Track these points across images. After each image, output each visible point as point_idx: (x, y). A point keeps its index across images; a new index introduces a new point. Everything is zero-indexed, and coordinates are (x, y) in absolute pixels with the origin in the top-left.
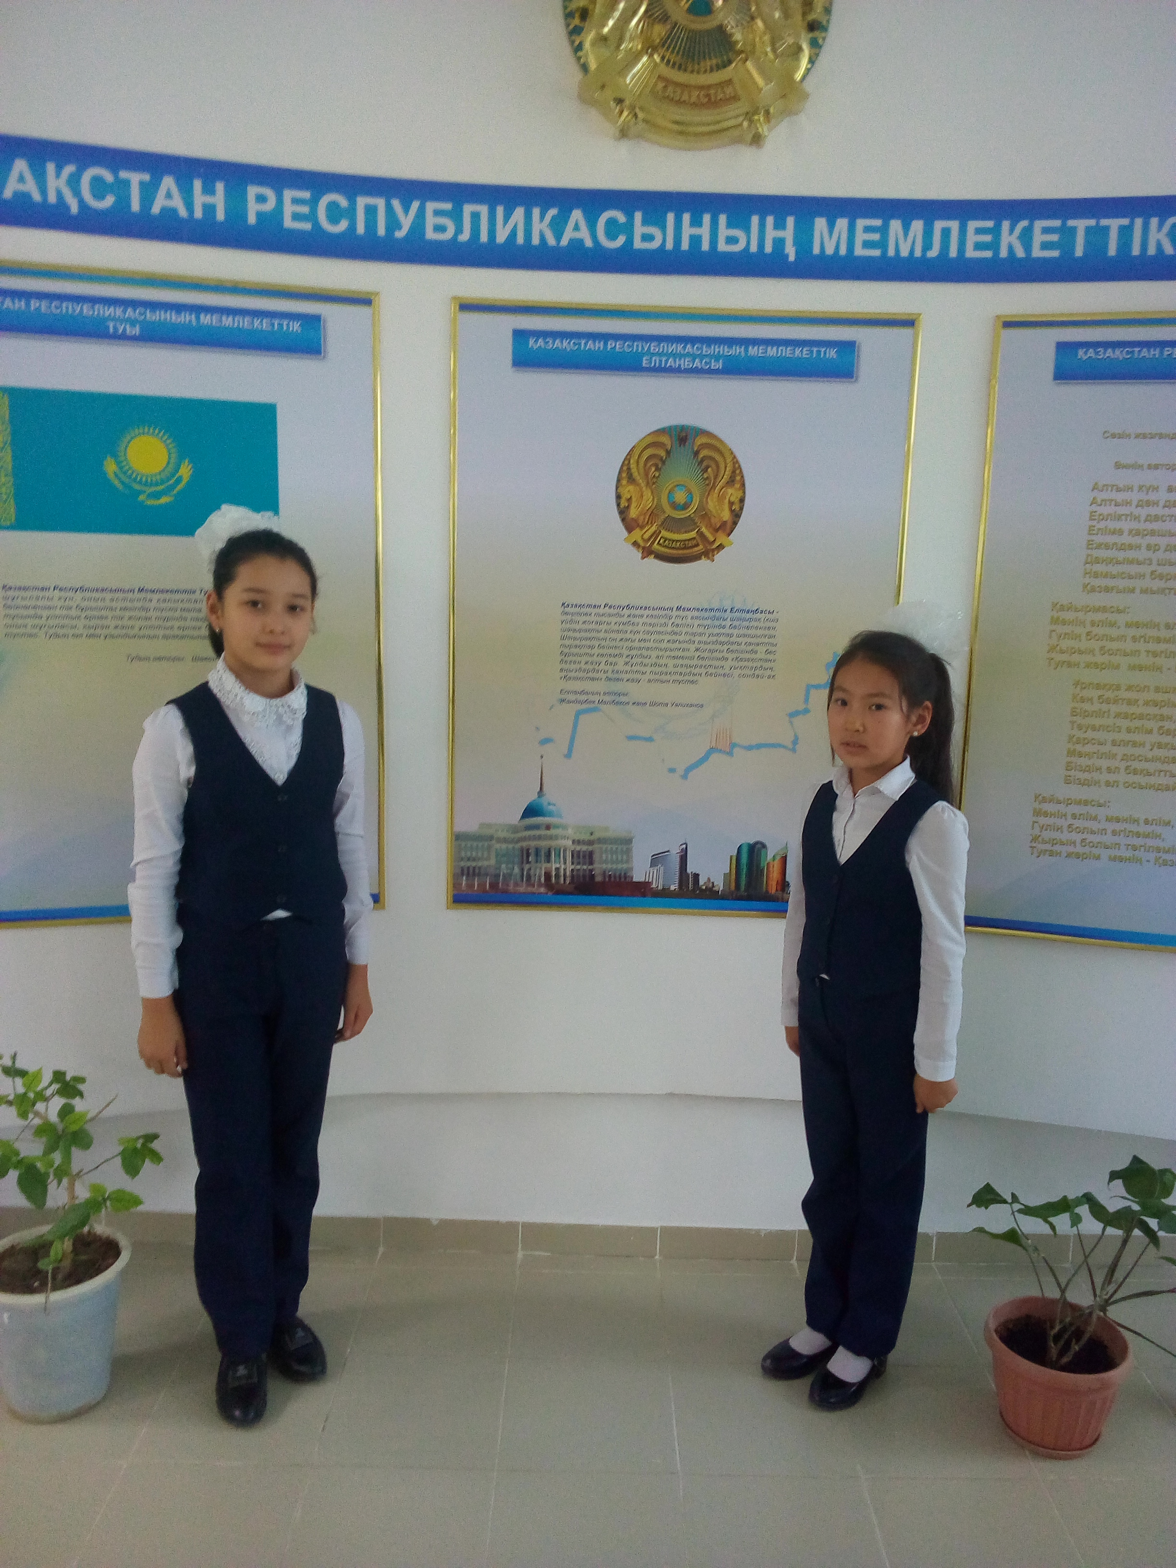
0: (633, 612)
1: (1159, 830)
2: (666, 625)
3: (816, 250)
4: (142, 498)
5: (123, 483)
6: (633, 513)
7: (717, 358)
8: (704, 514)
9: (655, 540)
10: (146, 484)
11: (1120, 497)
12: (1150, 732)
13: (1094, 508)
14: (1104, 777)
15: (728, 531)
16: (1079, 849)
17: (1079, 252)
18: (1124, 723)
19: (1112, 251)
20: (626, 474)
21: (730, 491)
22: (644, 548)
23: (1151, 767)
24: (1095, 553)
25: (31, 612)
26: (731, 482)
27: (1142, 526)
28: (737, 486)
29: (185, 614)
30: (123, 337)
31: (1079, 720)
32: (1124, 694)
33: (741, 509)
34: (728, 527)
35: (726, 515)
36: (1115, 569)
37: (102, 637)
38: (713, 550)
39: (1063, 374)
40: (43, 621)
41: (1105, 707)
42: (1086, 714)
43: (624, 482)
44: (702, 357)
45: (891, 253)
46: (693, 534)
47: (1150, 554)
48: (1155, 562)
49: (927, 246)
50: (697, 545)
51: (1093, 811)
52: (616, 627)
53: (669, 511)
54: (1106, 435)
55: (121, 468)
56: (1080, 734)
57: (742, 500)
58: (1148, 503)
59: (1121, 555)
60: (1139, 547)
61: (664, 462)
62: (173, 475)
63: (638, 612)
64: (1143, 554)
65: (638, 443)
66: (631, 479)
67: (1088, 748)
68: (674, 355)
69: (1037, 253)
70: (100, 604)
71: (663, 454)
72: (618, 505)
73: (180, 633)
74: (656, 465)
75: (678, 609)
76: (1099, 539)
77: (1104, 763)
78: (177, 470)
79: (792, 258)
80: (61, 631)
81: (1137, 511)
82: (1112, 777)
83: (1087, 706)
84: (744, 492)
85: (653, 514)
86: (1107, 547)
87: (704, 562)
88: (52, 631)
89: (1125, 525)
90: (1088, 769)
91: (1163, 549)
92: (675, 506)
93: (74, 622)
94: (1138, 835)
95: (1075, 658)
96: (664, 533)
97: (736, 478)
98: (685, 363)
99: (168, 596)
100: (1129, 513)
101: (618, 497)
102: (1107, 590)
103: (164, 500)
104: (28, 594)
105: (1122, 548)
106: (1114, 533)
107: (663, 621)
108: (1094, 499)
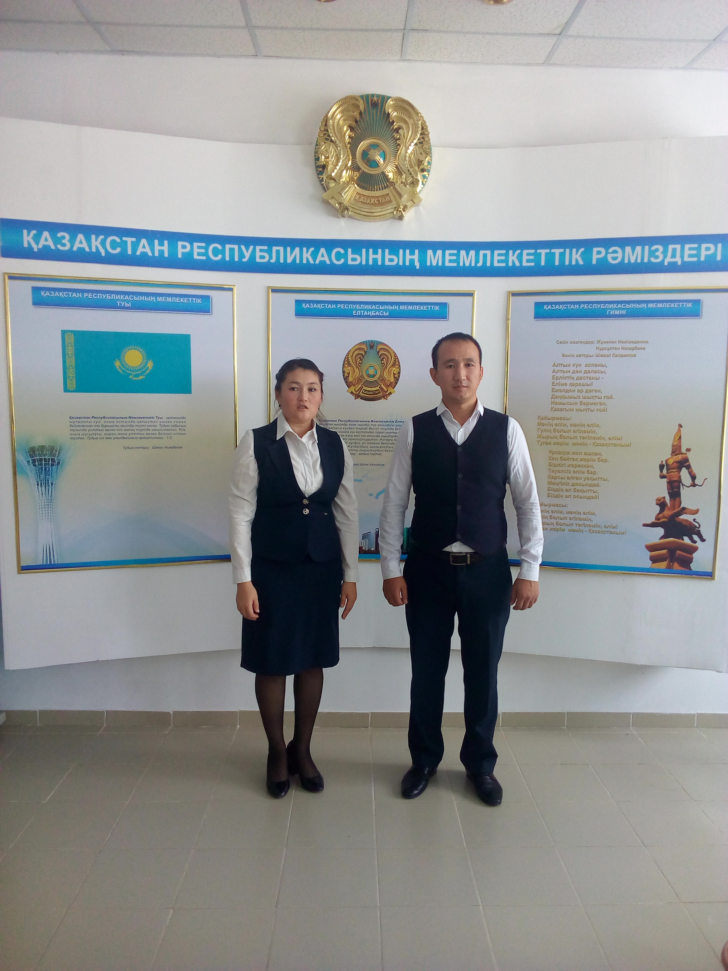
0: (351, 423)
1: (590, 517)
2: (366, 429)
3: (428, 264)
4: (131, 377)
5: (123, 371)
6: (350, 379)
7: (386, 311)
8: (382, 379)
9: (360, 391)
10: (133, 371)
11: (565, 369)
12: (584, 473)
13: (554, 374)
14: (565, 493)
15: (393, 387)
16: (555, 527)
17: (543, 263)
18: (572, 469)
19: (557, 263)
20: (346, 362)
21: (394, 369)
22: (355, 394)
23: (585, 488)
24: (556, 394)
25: (82, 428)
26: (394, 365)
27: (575, 382)
28: (397, 366)
29: (149, 428)
30: (125, 308)
31: (552, 468)
32: (571, 456)
33: (399, 377)
34: (394, 385)
35: (392, 379)
36: (565, 401)
37: (113, 438)
38: (387, 395)
39: (538, 316)
40: (87, 432)
41: (563, 462)
42: (555, 466)
43: (346, 366)
44: (379, 310)
45: (461, 264)
46: (378, 388)
47: (579, 394)
48: (581, 397)
49: (477, 261)
50: (380, 393)
51: (561, 509)
52: (344, 430)
53: (367, 378)
54: (558, 342)
55: (122, 364)
56: (553, 474)
57: (399, 373)
58: (577, 372)
59: (567, 395)
60: (574, 391)
61: (363, 356)
62: (145, 366)
63: (354, 423)
64: (576, 394)
65: (352, 348)
66: (349, 365)
67: (557, 481)
68: (367, 310)
69: (525, 264)
70: (112, 424)
71: (363, 353)
72: (344, 376)
73: (147, 436)
74: (360, 358)
75: (372, 421)
76: (557, 388)
77: (564, 487)
78: (146, 364)
79: (418, 267)
80: (94, 437)
81: (573, 375)
82: (568, 494)
83: (555, 462)
84: (400, 370)
85: (359, 380)
86: (560, 391)
87: (383, 400)
88: (91, 436)
89: (568, 381)
90: (556, 490)
91: (584, 391)
92: (369, 376)
93: (100, 432)
94: (581, 519)
95: (549, 440)
96: (365, 388)
97: (396, 363)
98: (372, 313)
99: (142, 420)
100: (569, 376)
101: (344, 372)
102: (562, 410)
103: (141, 377)
104: (81, 420)
105: (567, 391)
106: (563, 385)
107: (365, 427)
108: (554, 370)
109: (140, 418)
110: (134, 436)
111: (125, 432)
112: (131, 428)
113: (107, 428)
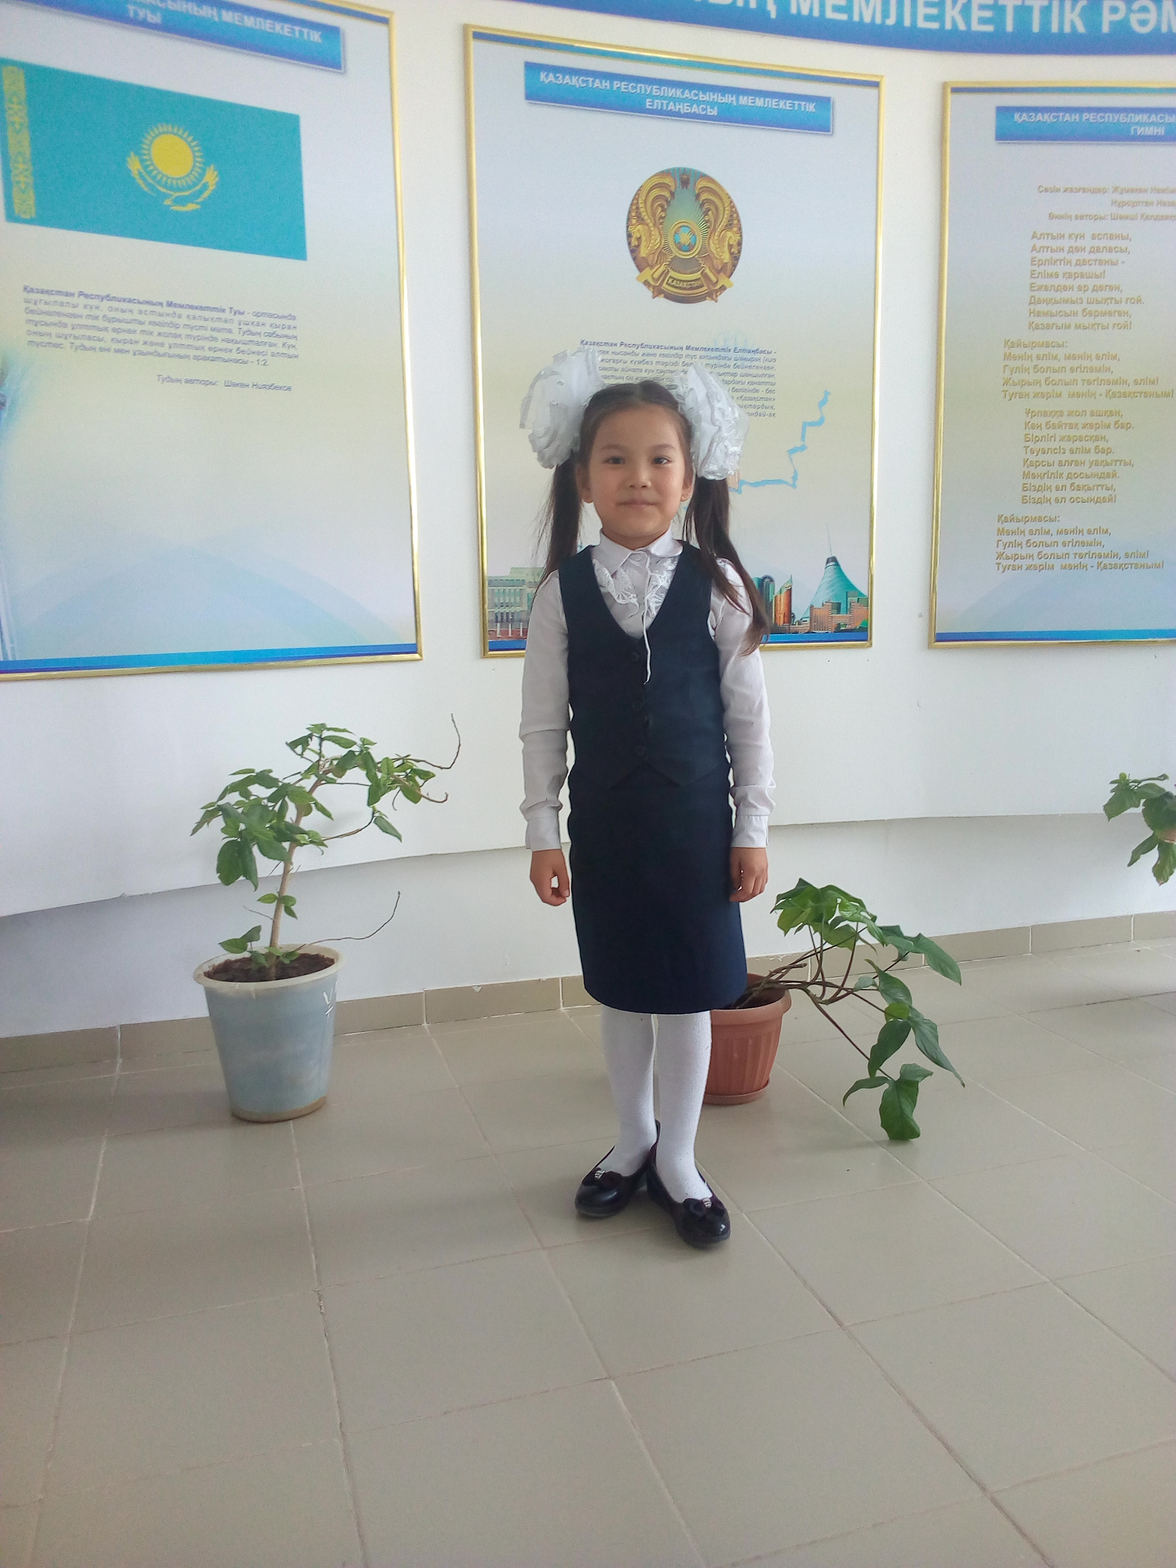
0: (647, 350)
1: (1098, 537)
2: (675, 364)
3: (794, 10)
4: (167, 202)
5: (148, 184)
6: (643, 252)
7: (713, 104)
8: (707, 257)
9: (663, 280)
10: (171, 188)
11: (1055, 244)
12: (1089, 451)
13: (1034, 254)
14: (1054, 494)
15: (728, 274)
16: (1037, 562)
17: (1009, 28)
18: (1067, 445)
19: (1036, 28)
20: (635, 215)
21: (729, 234)
22: (654, 287)
23: (1091, 482)
24: (1038, 295)
25: (55, 319)
26: (729, 226)
27: (1074, 269)
28: (735, 229)
29: (215, 334)
30: (144, 24)
31: (1031, 445)
32: (1065, 419)
33: (739, 252)
34: (728, 269)
35: (726, 257)
36: (1054, 308)
37: (132, 353)
38: (717, 291)
39: (1004, 135)
40: (68, 331)
41: (1051, 432)
42: (1037, 440)
43: (634, 221)
44: (698, 103)
45: (856, 18)
46: (698, 275)
47: (1080, 294)
48: (1085, 301)
49: (886, 15)
50: (702, 286)
51: (1046, 526)
52: (632, 366)
53: (676, 252)
54: (1041, 189)
55: (145, 167)
56: (1032, 458)
57: (740, 244)
58: (1078, 250)
59: (1058, 296)
60: (1072, 288)
61: (668, 202)
62: (200, 180)
63: (653, 351)
64: (1074, 295)
65: (645, 183)
66: (641, 220)
67: (1041, 470)
68: (675, 100)
69: (976, 27)
70: (127, 316)
71: (667, 194)
72: (629, 244)
73: (211, 354)
74: (662, 206)
75: (688, 348)
76: (1040, 282)
77: (1053, 483)
78: (202, 175)
79: (773, 15)
80: (88, 344)
81: (1069, 257)
82: (1060, 495)
83: (1037, 432)
84: (741, 236)
85: (662, 253)
86: (1046, 288)
87: (708, 303)
88: (78, 342)
89: (1061, 269)
90: (1039, 489)
91: (1091, 289)
92: (680, 247)
93: (101, 334)
94: (1083, 544)
95: (1027, 389)
96: (672, 274)
97: (734, 222)
98: (684, 108)
99: (197, 313)
100: (1062, 257)
101: (629, 236)
102: (1048, 327)
103: (191, 207)
104: (53, 298)
105: (1058, 289)
106: (1050, 276)
107: (673, 360)
108: (1034, 246)
109: (191, 307)
110: (183, 352)
111: (160, 339)
112: (173, 331)
113: (116, 325)
